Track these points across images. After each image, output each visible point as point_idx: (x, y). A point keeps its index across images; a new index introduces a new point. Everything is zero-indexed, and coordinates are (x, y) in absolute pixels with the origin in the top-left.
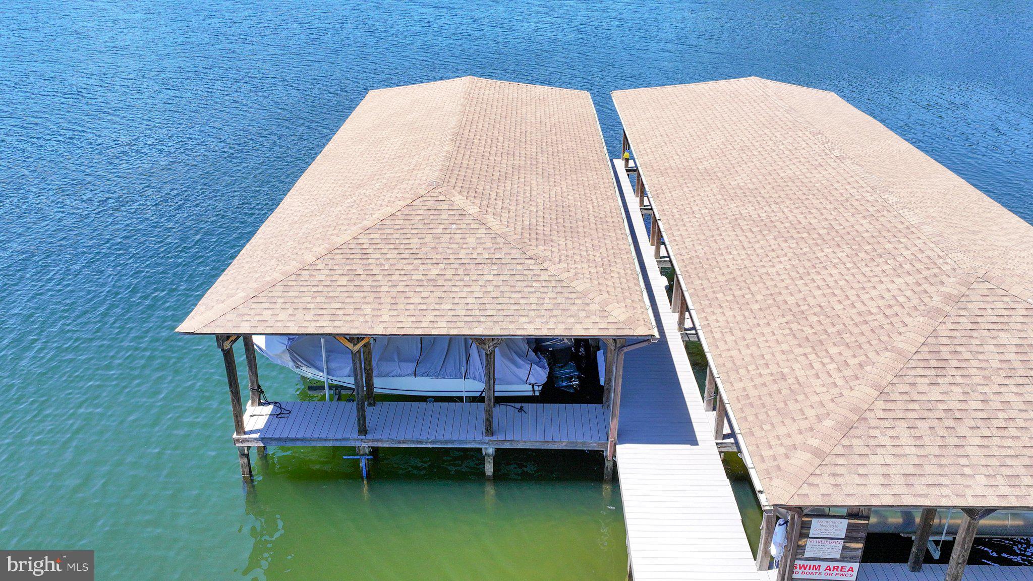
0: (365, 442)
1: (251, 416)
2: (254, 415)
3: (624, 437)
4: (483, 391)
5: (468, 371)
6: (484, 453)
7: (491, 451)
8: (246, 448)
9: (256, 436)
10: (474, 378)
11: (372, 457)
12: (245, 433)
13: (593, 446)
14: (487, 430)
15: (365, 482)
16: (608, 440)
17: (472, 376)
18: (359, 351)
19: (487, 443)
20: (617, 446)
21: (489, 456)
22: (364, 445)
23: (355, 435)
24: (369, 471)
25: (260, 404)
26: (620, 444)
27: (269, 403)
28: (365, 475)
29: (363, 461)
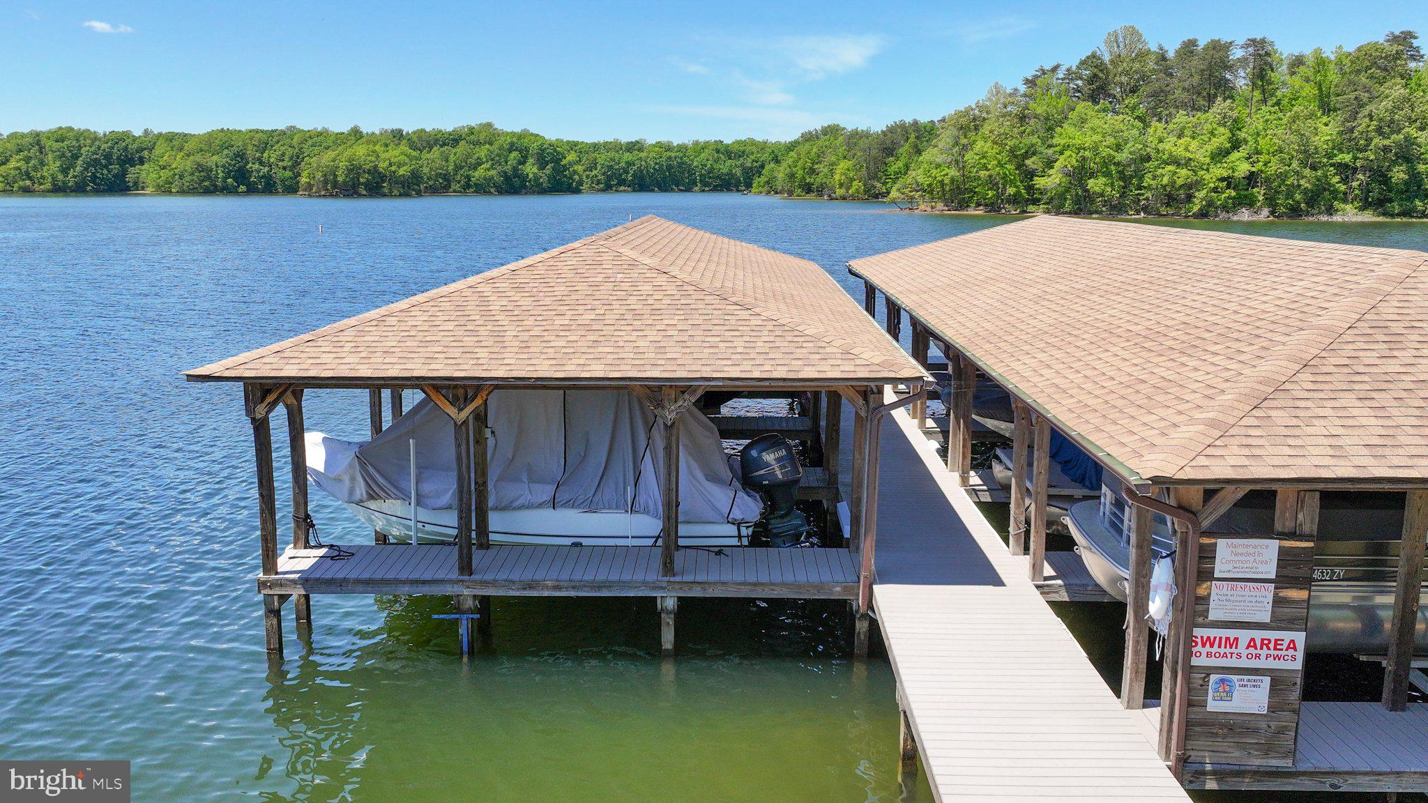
0: (468, 587)
1: (291, 558)
2: (294, 558)
3: (885, 576)
5: (637, 498)
7: (671, 603)
8: (276, 598)
9: (296, 576)
11: (479, 616)
12: (277, 573)
13: (837, 593)
14: (665, 564)
15: (465, 659)
16: (859, 582)
17: (642, 508)
18: (465, 422)
19: (663, 588)
20: (874, 586)
21: (668, 612)
22: (467, 593)
23: (455, 575)
24: (473, 642)
25: (307, 545)
27: (323, 546)
28: (465, 648)
29: (464, 622)
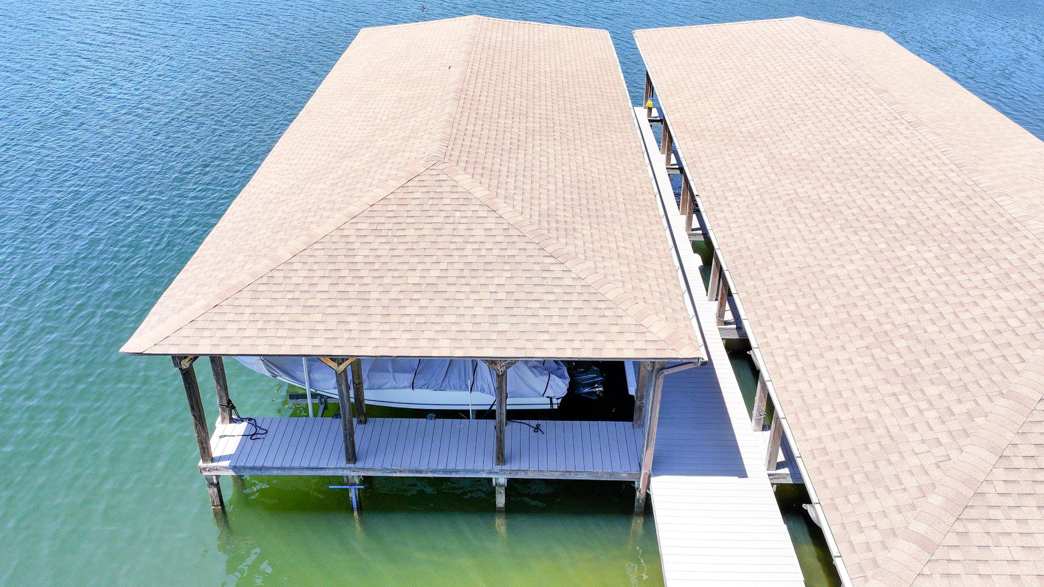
0: (354, 471)
1: (221, 437)
2: (225, 436)
3: (661, 466)
4: (493, 404)
5: (475, 383)
6: (494, 483)
7: (502, 480)
8: (214, 477)
9: (226, 463)
10: (483, 391)
11: (363, 487)
12: (213, 460)
13: (624, 477)
14: (498, 458)
15: (356, 513)
16: (640, 470)
17: (479, 389)
18: (345, 371)
19: (497, 473)
20: (652, 479)
21: (500, 486)
22: (354, 473)
23: (343, 463)
25: (232, 421)
26: (655, 476)
27: (242, 420)
28: (355, 506)
29: (353, 491)
